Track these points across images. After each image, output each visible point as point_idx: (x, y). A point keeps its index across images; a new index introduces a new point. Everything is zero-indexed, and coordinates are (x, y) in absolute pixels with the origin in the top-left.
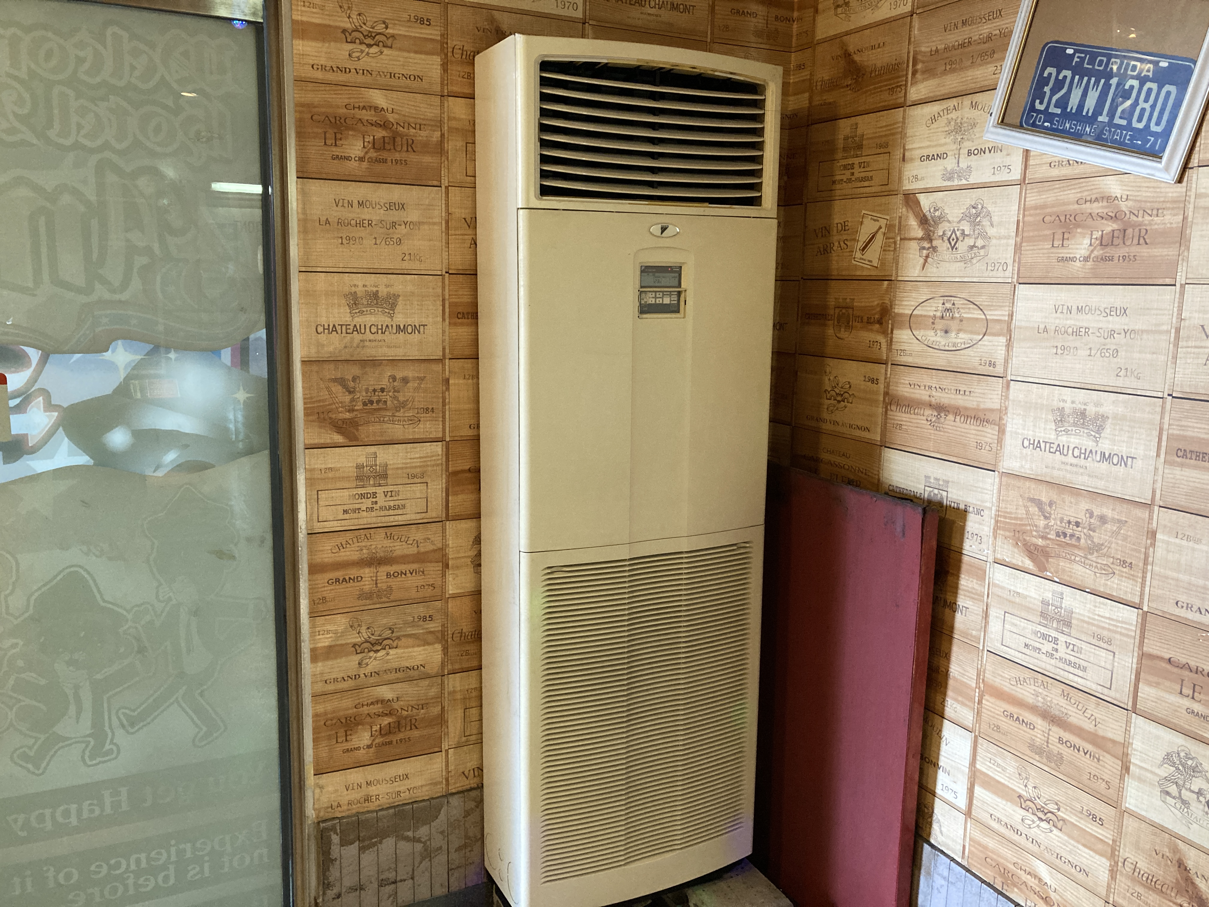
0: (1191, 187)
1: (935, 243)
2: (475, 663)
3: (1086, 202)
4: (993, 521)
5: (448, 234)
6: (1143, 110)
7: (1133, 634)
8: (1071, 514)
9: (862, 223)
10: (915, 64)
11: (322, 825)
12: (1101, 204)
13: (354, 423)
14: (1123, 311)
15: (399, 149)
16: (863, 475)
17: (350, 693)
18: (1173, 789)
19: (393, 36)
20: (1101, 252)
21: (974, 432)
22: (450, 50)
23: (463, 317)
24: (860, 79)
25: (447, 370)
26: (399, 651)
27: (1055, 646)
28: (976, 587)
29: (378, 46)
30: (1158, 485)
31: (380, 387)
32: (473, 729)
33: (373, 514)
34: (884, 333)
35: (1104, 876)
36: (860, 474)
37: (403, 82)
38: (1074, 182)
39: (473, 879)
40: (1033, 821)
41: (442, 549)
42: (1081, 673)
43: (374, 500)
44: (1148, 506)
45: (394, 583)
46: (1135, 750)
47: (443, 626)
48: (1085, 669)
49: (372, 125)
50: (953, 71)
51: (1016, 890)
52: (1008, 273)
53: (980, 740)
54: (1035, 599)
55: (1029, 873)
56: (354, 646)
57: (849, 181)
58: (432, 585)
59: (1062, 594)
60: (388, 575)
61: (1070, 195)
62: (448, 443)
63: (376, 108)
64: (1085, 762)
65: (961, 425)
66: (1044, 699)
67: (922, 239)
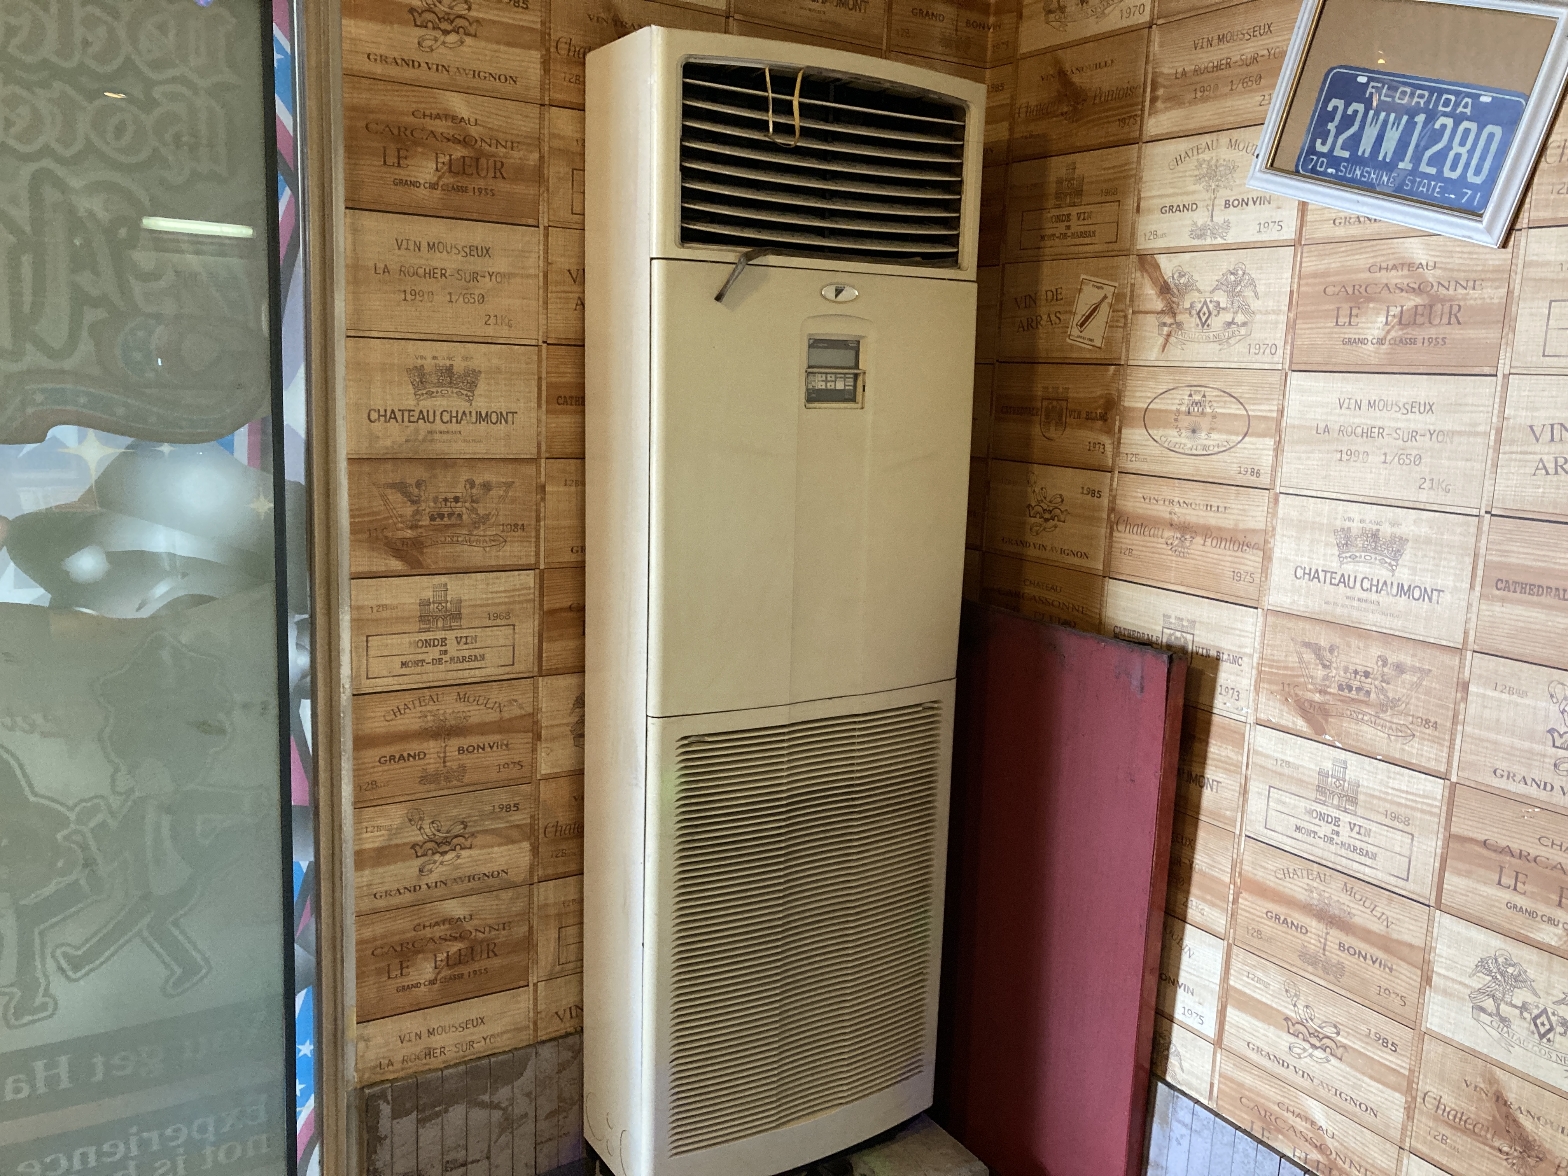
0: (1518, 253)
1: (1179, 318)
2: (573, 867)
3: (1380, 268)
4: (1254, 672)
5: (546, 290)
6: (1458, 156)
7: (1438, 811)
8: (1358, 661)
9: (1080, 290)
10: (1154, 88)
11: (367, 1091)
12: (1400, 273)
13: (417, 544)
14: (1428, 407)
15: (483, 173)
16: (1079, 615)
17: (408, 910)
18: (1489, 1004)
19: (478, 21)
20: (1400, 333)
21: (1230, 559)
22: (553, 44)
23: (565, 403)
24: (1080, 107)
25: (543, 473)
26: (473, 852)
27: (1336, 828)
28: (1232, 755)
29: (458, 33)
30: (1472, 625)
31: (453, 495)
32: (570, 954)
33: (442, 667)
34: (1109, 432)
35: (1397, 1115)
36: (1075, 613)
37: (490, 84)
38: (1365, 244)
39: (567, 1155)
40: (1305, 1050)
41: (532, 715)
42: (1368, 862)
43: (443, 648)
44: (1460, 651)
45: (468, 760)
46: (1440, 956)
47: (532, 817)
48: (1374, 857)
49: (448, 140)
50: (1205, 100)
51: (1280, 1136)
52: (1278, 358)
53: (1235, 949)
54: (1310, 769)
55: (1299, 1115)
56: (414, 846)
57: (1064, 236)
58: (519, 763)
59: (1345, 762)
60: (461, 750)
61: (1361, 260)
62: (542, 572)
63: (453, 118)
64: (1376, 974)
65: (1215, 550)
66: (1320, 895)
67: (1162, 312)
